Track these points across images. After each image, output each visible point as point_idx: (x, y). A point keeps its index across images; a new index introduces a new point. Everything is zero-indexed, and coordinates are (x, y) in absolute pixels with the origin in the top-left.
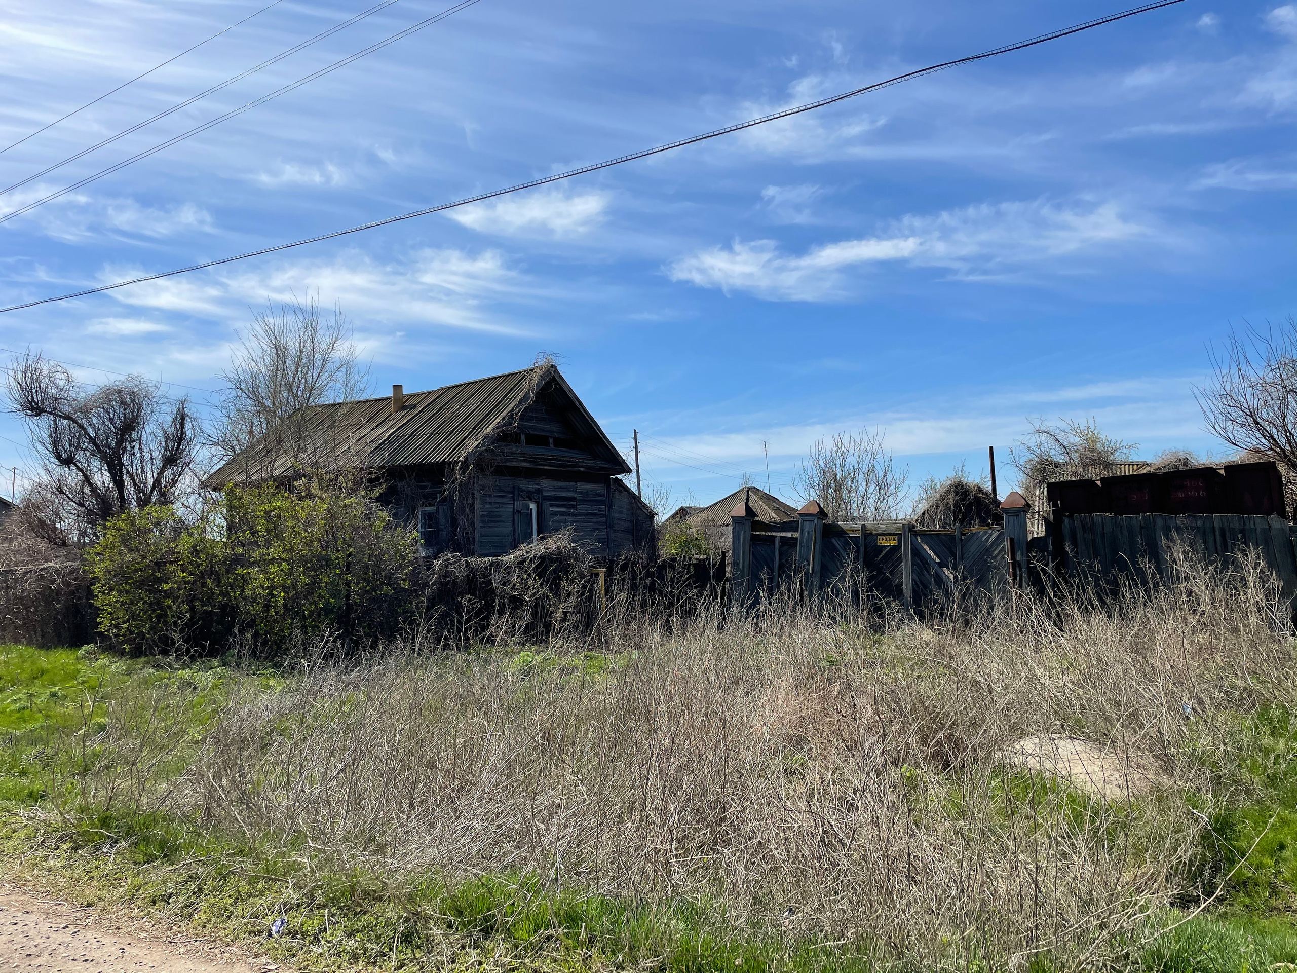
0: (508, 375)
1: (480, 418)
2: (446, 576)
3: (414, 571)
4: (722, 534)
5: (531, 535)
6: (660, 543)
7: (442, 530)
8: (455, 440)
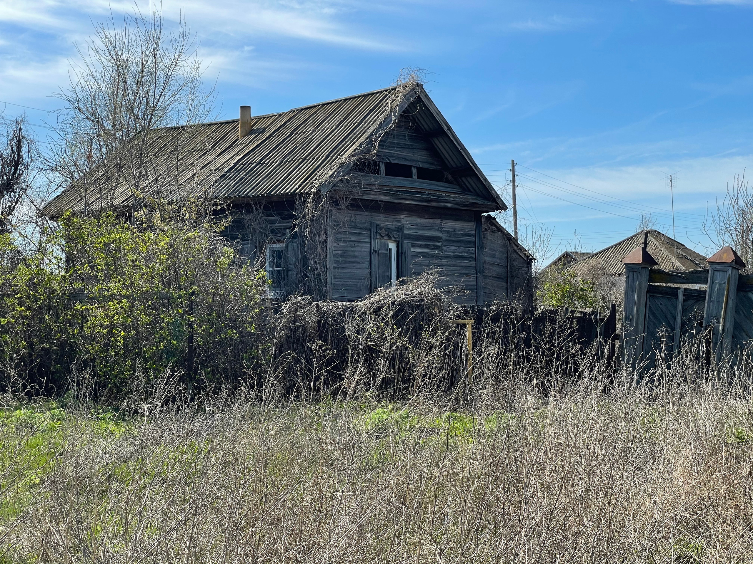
0: (367, 95)
1: (335, 144)
2: (295, 321)
3: (261, 313)
4: (614, 285)
5: (389, 278)
6: (538, 293)
7: (292, 270)
8: (307, 168)
